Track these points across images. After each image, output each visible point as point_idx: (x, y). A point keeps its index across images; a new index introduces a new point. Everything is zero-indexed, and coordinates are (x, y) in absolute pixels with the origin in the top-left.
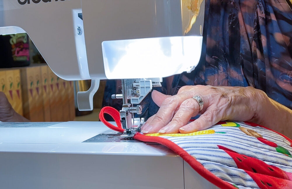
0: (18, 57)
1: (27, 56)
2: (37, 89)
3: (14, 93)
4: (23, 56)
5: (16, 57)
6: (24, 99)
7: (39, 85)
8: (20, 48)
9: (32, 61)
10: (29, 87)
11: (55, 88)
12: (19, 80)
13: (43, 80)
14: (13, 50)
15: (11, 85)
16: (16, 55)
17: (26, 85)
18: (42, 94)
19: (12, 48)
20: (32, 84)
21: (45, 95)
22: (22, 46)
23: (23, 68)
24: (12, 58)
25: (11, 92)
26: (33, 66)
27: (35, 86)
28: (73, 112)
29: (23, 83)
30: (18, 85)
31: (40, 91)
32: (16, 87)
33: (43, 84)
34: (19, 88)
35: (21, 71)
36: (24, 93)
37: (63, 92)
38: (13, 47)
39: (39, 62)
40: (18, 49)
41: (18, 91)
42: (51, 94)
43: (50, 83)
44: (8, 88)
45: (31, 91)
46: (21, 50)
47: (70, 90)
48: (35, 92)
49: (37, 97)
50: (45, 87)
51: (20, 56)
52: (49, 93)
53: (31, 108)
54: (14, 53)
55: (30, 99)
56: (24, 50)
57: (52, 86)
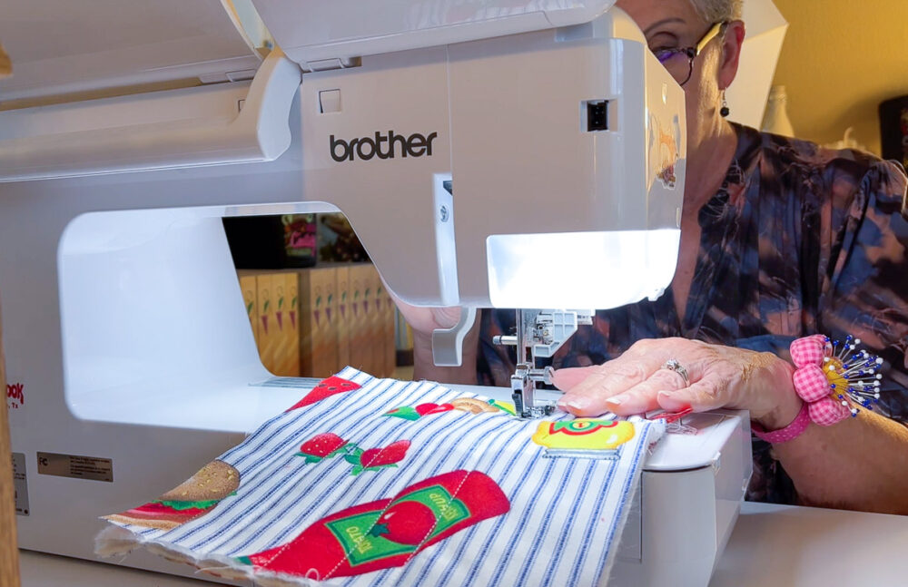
0: (296, 249)
1: (311, 248)
2: (328, 311)
3: (286, 316)
4: (304, 247)
5: (292, 248)
6: (304, 330)
7: (332, 304)
8: (299, 231)
9: (319, 257)
10: (313, 307)
11: (360, 310)
12: (295, 293)
13: (340, 293)
14: (286, 236)
15: (280, 302)
16: (291, 244)
17: (309, 302)
18: (337, 321)
19: (284, 233)
20: (318, 301)
21: (341, 323)
22: (303, 229)
23: (303, 271)
24: (285, 251)
25: (279, 315)
26: (321, 267)
27: (324, 304)
28: (392, 358)
29: (302, 298)
30: (293, 302)
31: (333, 316)
32: (289, 307)
33: (340, 301)
34: (296, 309)
35: (300, 277)
36: (303, 318)
37: (375, 319)
38: (287, 229)
39: (332, 259)
40: (295, 234)
41: (292, 314)
42: (354, 321)
43: (352, 300)
44: (275, 308)
45: (317, 314)
46: (303, 236)
47: (388, 315)
48: (323, 317)
49: (327, 328)
50: (343, 308)
51: (299, 248)
52: (350, 320)
53: (314, 347)
54: (289, 242)
55: (315, 331)
56: (307, 236)
57: (355, 306)
